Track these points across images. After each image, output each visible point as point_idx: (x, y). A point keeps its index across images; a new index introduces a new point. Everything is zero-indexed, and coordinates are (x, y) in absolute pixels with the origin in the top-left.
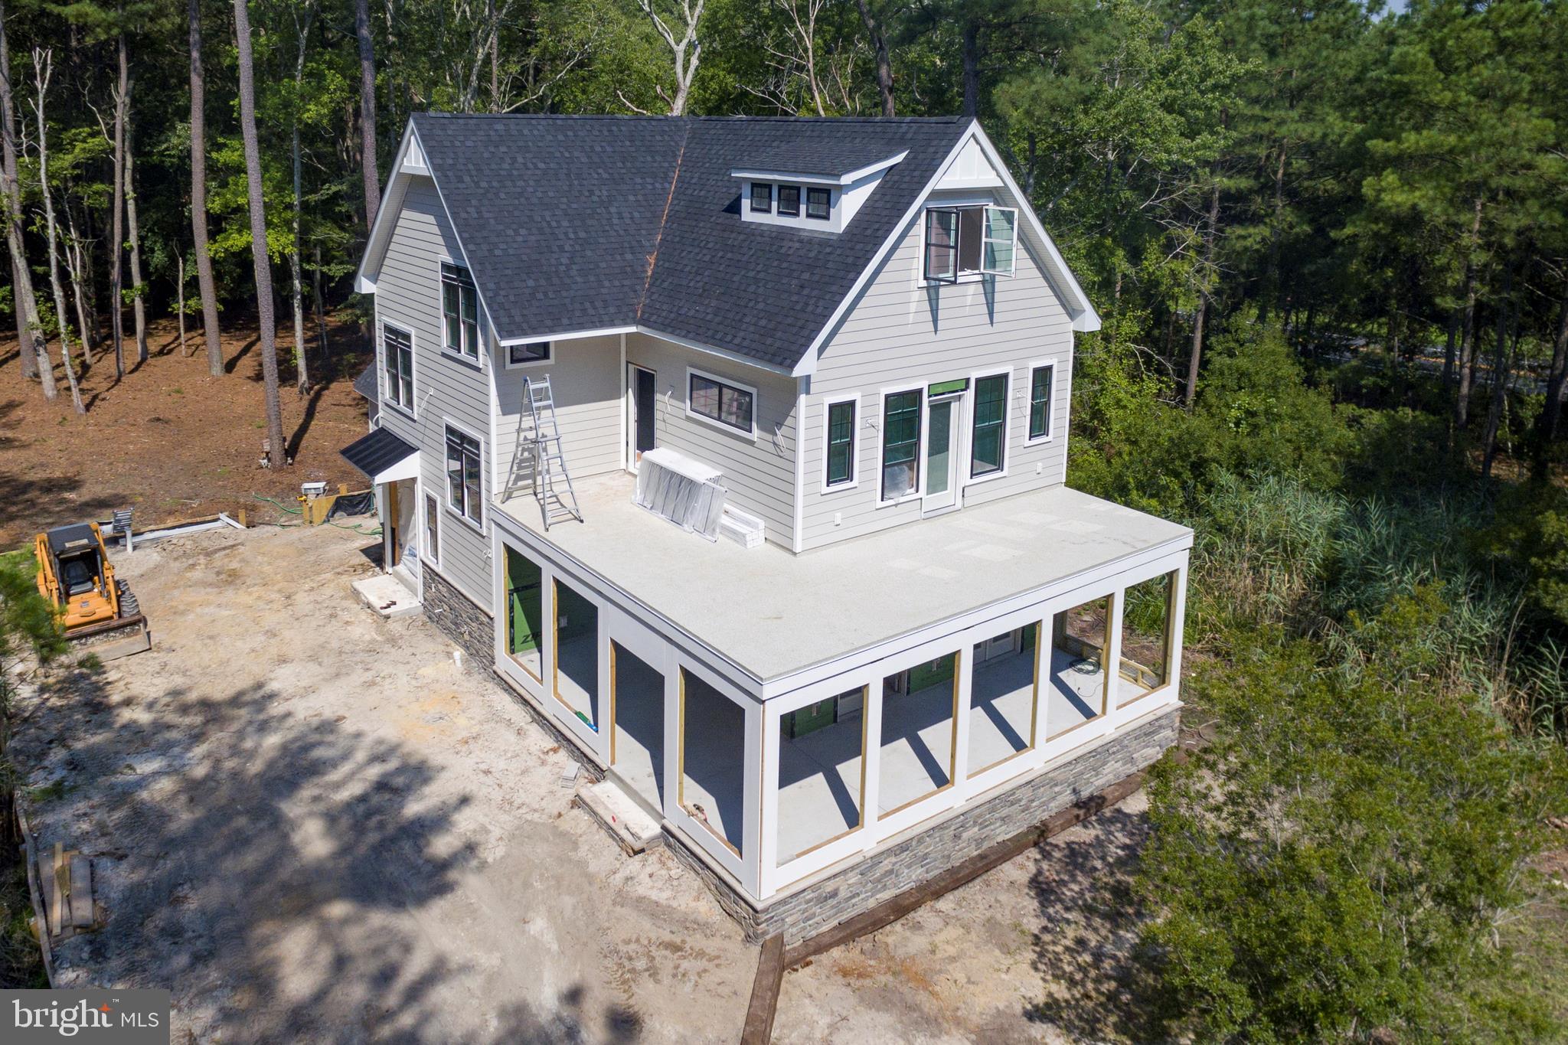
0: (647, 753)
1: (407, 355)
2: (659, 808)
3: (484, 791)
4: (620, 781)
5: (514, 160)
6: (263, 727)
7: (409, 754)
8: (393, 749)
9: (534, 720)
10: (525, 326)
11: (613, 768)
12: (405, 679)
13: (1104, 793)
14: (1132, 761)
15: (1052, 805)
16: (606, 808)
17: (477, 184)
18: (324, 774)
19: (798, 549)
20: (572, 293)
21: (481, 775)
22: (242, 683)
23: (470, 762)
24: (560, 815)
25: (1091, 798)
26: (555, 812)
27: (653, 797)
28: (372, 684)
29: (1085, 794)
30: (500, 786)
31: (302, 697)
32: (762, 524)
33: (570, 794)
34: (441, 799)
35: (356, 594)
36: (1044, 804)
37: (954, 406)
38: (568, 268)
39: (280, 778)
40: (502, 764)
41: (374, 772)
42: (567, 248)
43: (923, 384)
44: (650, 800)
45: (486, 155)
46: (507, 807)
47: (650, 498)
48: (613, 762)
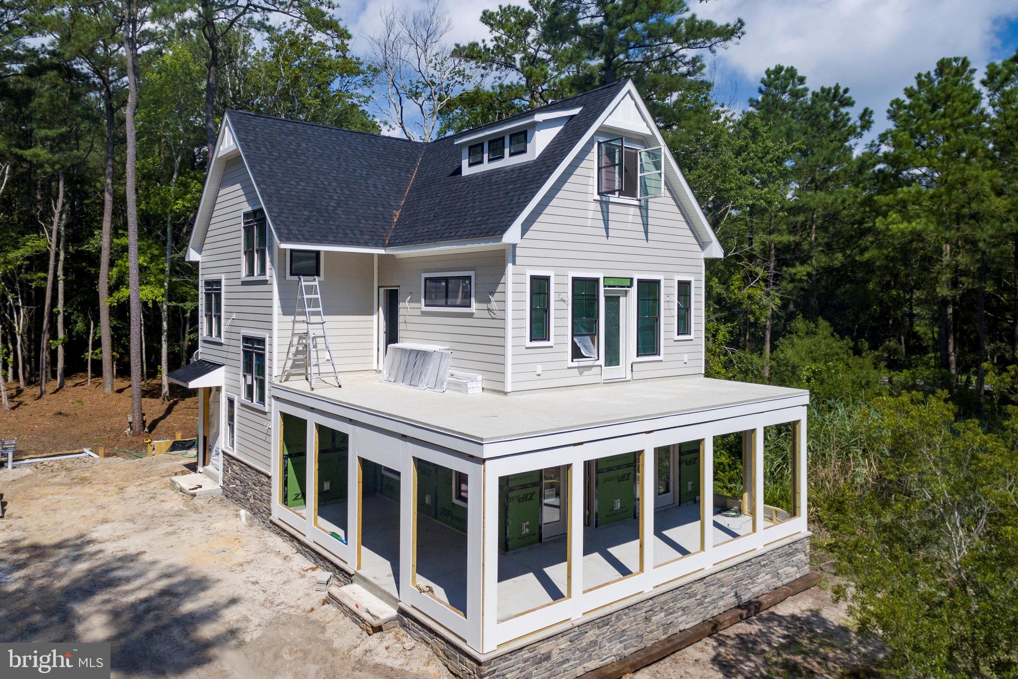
0: (388, 563)
1: (218, 296)
2: (396, 595)
3: (251, 594)
4: (364, 581)
5: (299, 145)
6: (76, 559)
7: (193, 573)
8: (180, 571)
9: (298, 551)
10: (300, 237)
11: (359, 572)
12: (200, 530)
13: (760, 599)
14: (777, 575)
15: (721, 603)
16: (351, 599)
17: (271, 153)
18: (117, 586)
19: (509, 388)
20: (337, 223)
21: (250, 585)
22: (69, 534)
23: (243, 576)
24: (312, 610)
25: (750, 602)
26: (309, 608)
27: (391, 589)
28: (171, 534)
29: (745, 598)
30: (264, 591)
31: (114, 541)
32: (480, 377)
33: (324, 595)
34: (212, 600)
35: (173, 483)
36: (714, 601)
37: (622, 300)
38: (335, 209)
39: (80, 589)
40: (269, 578)
41: (162, 584)
42: (335, 197)
43: (600, 275)
44: (388, 590)
45: (279, 139)
46: (268, 605)
47: (394, 373)
48: (359, 567)
